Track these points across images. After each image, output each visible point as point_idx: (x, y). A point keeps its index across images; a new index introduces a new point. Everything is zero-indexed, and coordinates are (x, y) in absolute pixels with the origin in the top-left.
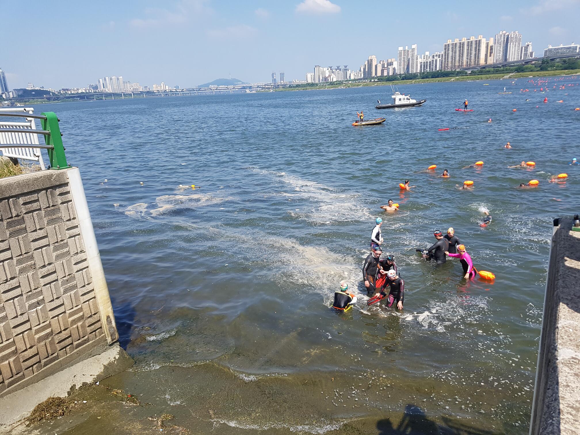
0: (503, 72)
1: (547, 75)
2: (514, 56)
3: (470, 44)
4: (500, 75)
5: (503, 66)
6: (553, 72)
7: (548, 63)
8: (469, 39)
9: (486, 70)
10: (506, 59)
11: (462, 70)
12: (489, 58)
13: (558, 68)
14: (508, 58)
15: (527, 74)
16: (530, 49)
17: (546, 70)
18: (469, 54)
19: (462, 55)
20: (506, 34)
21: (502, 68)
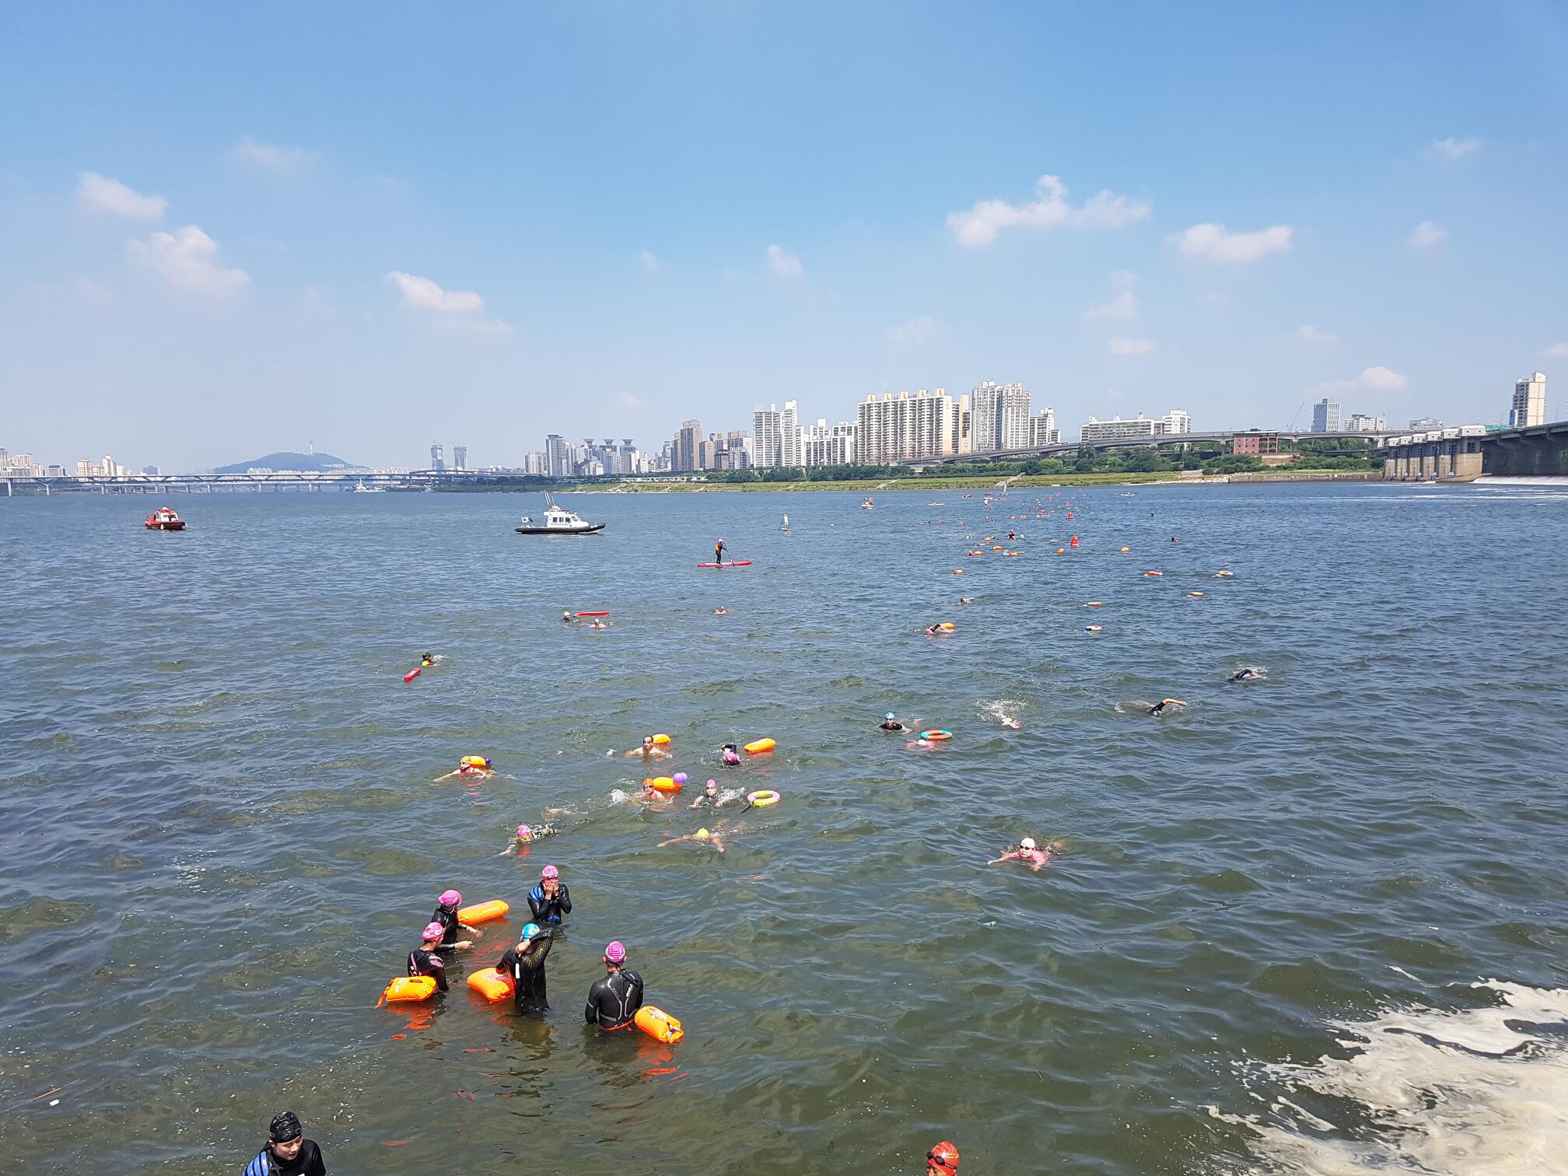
0: (994, 472)
1: (1090, 482)
2: (1015, 439)
3: (917, 406)
4: (988, 479)
5: (994, 459)
6: (1103, 476)
7: (1091, 455)
8: (915, 396)
9: (957, 467)
10: (999, 445)
11: (901, 465)
12: (961, 440)
13: (1114, 468)
14: (1003, 441)
15: (1047, 480)
16: (1051, 425)
17: (1090, 472)
18: (917, 429)
19: (902, 429)
20: (996, 390)
21: (991, 464)
